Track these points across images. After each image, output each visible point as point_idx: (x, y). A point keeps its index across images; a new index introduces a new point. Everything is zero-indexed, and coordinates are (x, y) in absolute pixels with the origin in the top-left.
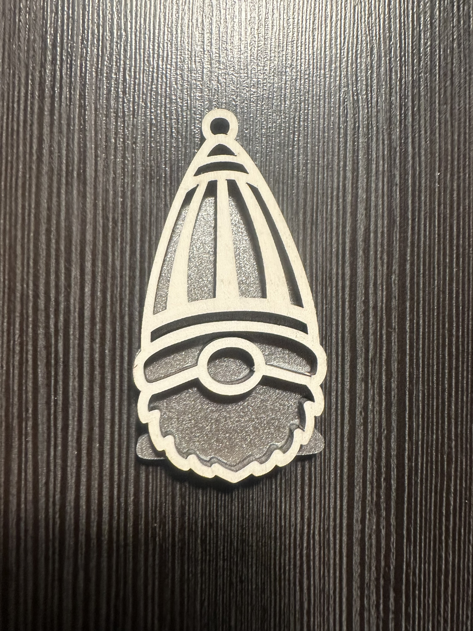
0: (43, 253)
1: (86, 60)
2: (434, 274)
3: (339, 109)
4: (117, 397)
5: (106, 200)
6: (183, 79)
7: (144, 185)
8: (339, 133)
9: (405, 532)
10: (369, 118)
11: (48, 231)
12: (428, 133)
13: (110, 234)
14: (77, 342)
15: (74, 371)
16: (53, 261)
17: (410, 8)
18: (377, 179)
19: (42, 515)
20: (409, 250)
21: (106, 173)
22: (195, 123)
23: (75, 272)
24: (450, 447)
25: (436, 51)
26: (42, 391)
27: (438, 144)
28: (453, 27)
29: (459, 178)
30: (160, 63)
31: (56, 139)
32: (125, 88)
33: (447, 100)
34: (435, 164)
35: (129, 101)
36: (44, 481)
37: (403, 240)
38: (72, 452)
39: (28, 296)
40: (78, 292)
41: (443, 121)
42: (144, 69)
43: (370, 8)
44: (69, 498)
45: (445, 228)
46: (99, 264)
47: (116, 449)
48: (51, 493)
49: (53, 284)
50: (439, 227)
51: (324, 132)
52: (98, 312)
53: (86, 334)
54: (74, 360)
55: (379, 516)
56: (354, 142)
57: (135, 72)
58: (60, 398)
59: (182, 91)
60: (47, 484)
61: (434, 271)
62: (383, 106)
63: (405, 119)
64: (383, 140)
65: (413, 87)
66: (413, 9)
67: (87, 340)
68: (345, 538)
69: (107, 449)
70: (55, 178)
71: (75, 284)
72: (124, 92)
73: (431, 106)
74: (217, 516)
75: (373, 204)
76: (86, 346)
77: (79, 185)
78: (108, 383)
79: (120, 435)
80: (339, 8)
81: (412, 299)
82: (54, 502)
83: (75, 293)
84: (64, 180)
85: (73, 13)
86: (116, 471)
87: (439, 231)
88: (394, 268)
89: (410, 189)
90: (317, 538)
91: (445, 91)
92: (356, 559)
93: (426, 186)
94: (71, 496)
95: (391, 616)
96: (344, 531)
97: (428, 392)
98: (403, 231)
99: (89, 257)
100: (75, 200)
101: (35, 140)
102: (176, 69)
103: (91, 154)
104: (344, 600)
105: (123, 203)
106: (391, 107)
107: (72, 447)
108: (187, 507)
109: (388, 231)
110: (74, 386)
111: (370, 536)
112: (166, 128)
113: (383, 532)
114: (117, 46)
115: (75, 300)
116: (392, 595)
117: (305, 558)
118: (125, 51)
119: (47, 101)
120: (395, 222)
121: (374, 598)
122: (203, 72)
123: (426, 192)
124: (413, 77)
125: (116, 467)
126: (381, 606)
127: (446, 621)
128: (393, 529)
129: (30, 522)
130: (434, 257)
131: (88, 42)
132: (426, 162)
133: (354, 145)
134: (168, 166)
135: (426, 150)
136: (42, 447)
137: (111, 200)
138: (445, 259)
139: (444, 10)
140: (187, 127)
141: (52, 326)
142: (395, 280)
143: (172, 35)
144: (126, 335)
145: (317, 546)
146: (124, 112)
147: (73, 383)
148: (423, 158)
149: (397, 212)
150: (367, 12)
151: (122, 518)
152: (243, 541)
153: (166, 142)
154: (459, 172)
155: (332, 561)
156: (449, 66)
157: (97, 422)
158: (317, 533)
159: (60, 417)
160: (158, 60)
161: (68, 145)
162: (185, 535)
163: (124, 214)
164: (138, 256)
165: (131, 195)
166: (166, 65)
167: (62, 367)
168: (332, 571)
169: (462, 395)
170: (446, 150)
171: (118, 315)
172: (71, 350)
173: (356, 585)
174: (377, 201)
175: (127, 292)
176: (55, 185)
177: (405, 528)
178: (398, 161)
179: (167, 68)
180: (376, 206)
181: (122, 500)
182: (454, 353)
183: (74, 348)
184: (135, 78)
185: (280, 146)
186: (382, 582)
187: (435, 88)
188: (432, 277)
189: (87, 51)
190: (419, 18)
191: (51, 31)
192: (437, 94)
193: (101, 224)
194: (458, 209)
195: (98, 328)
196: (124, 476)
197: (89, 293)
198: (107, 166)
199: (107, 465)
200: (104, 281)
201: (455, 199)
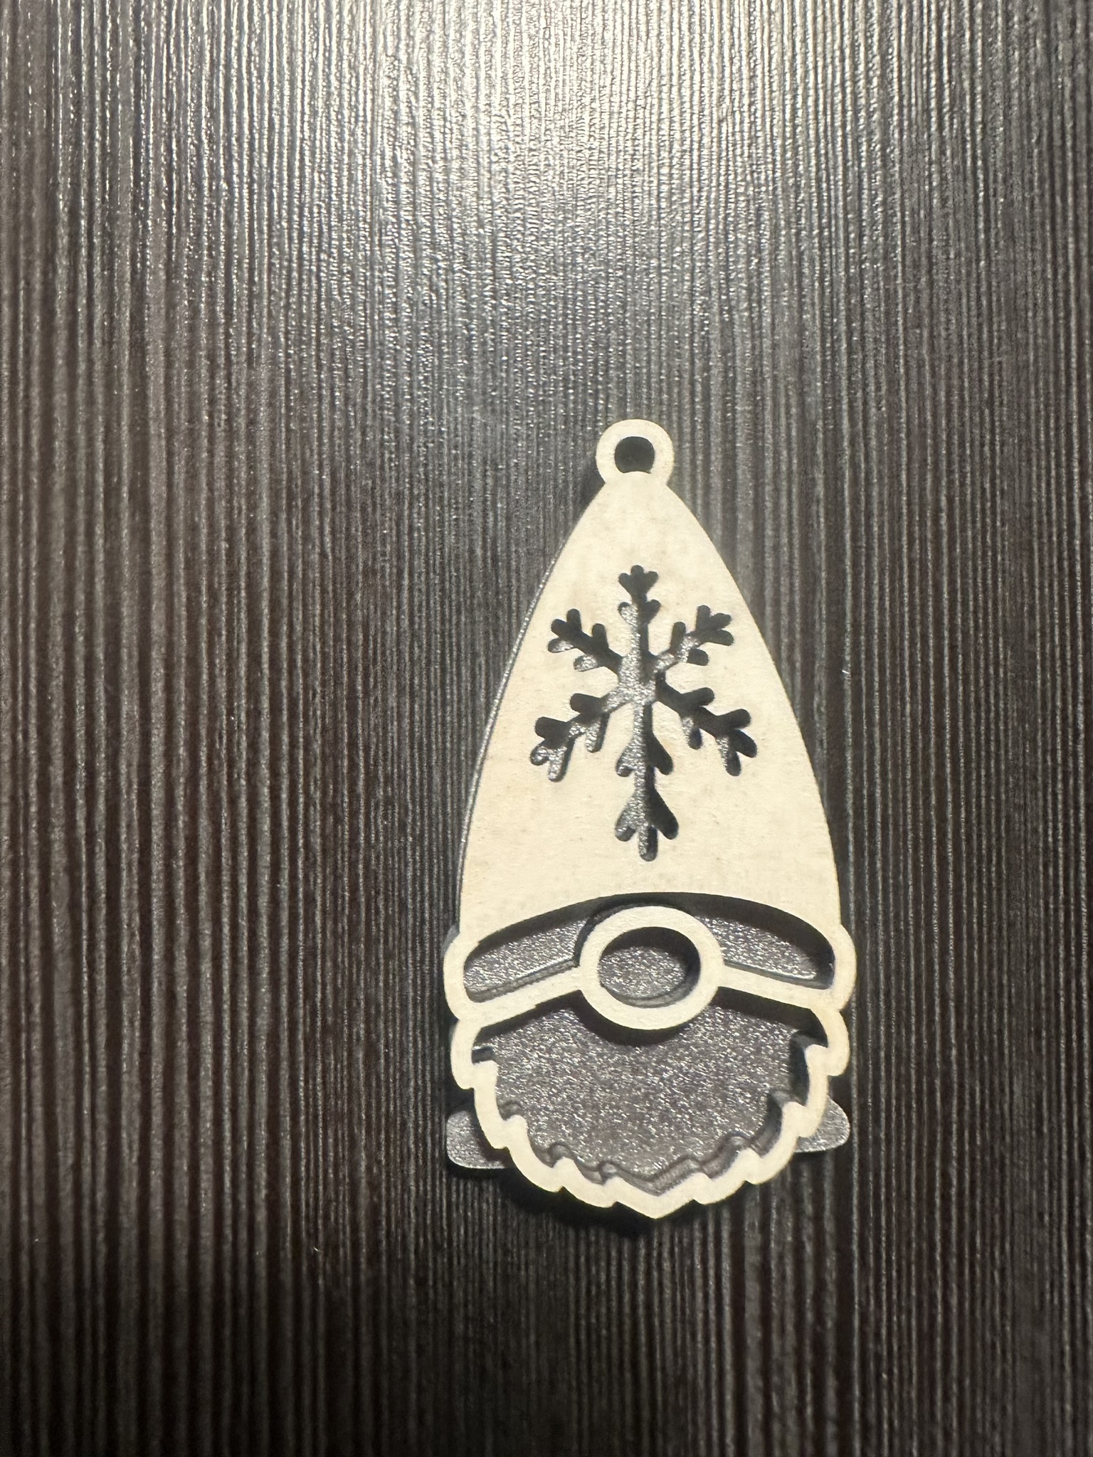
0: (58, 667)
1: (144, 246)
2: (903, 690)
3: (692, 342)
4: (226, 974)
5: (193, 547)
6: (355, 284)
7: (274, 514)
8: (693, 394)
9: (855, 1248)
10: (757, 358)
11: (69, 618)
12: (884, 388)
13: (204, 621)
14: (136, 856)
15: (130, 919)
16: (80, 682)
17: (838, 124)
18: (777, 490)
19: (67, 1237)
20: (848, 641)
21: (191, 489)
22: (382, 377)
23: (129, 706)
24: (946, 1060)
25: (894, 215)
26: (62, 964)
27: (904, 414)
28: (930, 163)
29: (951, 483)
30: (305, 249)
31: (82, 415)
32: (229, 304)
33: (920, 318)
34: (899, 455)
35: (239, 333)
36: (70, 1161)
37: (836, 621)
38: (130, 1095)
39: (27, 760)
40: (136, 747)
41: (913, 363)
42: (271, 265)
43: (753, 123)
44: (125, 1198)
45: (923, 591)
46: (181, 684)
47: (227, 1088)
48: (86, 1188)
49: (80, 734)
50: (911, 590)
51: (660, 391)
52: (180, 792)
53: (155, 838)
54: (129, 896)
55: (798, 1213)
56: (725, 411)
57: (251, 270)
58: (102, 978)
59: (352, 308)
60: (77, 1167)
61: (903, 681)
62: (784, 333)
63: (834, 360)
64: (788, 407)
65: (849, 291)
66: (844, 126)
67: (157, 852)
68: (726, 1266)
69: (206, 1088)
70: (81, 501)
71: (130, 731)
72: (228, 314)
73: (888, 332)
74: (449, 1225)
75: (769, 543)
76: (157, 865)
77: (133, 515)
78: (206, 943)
79: (235, 1057)
80: (686, 126)
81: (857, 745)
82: (93, 1209)
83: (130, 750)
84: (100, 506)
85: (113, 145)
86: (228, 1134)
87: (912, 596)
88: (817, 679)
89: (848, 510)
90: (666, 1265)
91: (918, 301)
92: (752, 1309)
93: (881, 503)
94: (130, 1191)
95: (831, 1429)
96: (726, 1250)
97: (897, 944)
98: (836, 600)
99: (158, 671)
100: (126, 549)
101: (36, 421)
102: (340, 262)
103: (157, 447)
104: (729, 1397)
105: (231, 553)
106: (801, 333)
107: (130, 1085)
108: (384, 1209)
109: (802, 600)
110: (131, 952)
111: (781, 1257)
112: (320, 388)
113: (809, 1249)
114: (210, 214)
115: (129, 765)
116: (831, 1383)
117: (641, 1311)
118: (229, 224)
119: (62, 336)
120: (817, 579)
121: (792, 1391)
122: (397, 267)
123: (881, 515)
124: (847, 270)
125: (227, 1126)
126: (809, 1411)
127: (947, 1435)
128: (829, 1243)
129: (42, 1253)
130: (902, 656)
131: (146, 207)
132: (880, 451)
133: (724, 418)
134: (327, 470)
135: (879, 426)
136: (64, 1085)
137: (204, 547)
138: (925, 656)
139: (910, 125)
140: (365, 385)
141: (81, 823)
142: (819, 706)
143: (330, 187)
144: (243, 838)
145: (667, 1282)
146: (228, 356)
147: (129, 946)
148: (873, 443)
149: (822, 558)
150: (746, 135)
151: (243, 1235)
152: (506, 1278)
153: (320, 419)
154: (950, 472)
155: (700, 1316)
156: (924, 247)
157: (184, 1028)
158: (666, 1255)
159: (102, 1022)
160: (301, 242)
161: (108, 429)
162: (379, 1271)
163: (233, 575)
164: (266, 666)
165: (247, 534)
166: (318, 254)
167: (104, 912)
168: (699, 1337)
169: (971, 948)
170: (923, 425)
171: (224, 796)
172: (124, 874)
173: (752, 1364)
174: (777, 536)
175: (244, 744)
176: (81, 516)
177: (856, 1238)
178: (819, 452)
179: (319, 260)
180: (776, 548)
181: (243, 1197)
182: (951, 859)
183: (130, 870)
184: (251, 282)
185: (565, 423)
186: (809, 1356)
187: (896, 292)
188: (898, 695)
189: (145, 226)
190: (857, 145)
191: (64, 181)
192: (900, 308)
193: (184, 600)
194: (951, 548)
195: (181, 824)
196: (245, 1145)
197: (161, 748)
198: (192, 475)
199: (207, 1125)
200: (193, 724)
201: (945, 528)
